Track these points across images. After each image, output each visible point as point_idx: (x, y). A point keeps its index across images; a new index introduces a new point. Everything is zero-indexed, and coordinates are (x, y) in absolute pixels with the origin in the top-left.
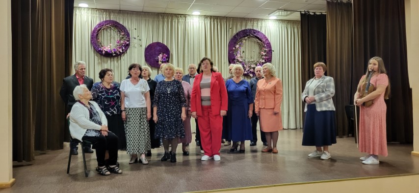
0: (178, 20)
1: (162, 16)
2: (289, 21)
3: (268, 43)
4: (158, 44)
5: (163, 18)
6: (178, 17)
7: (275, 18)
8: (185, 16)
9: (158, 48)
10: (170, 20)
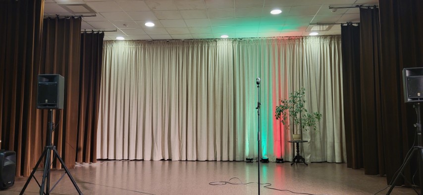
0: (208, 45)
1: (191, 43)
2: (332, 37)
6: (208, 42)
7: (316, 34)
8: (215, 40)
10: (200, 45)
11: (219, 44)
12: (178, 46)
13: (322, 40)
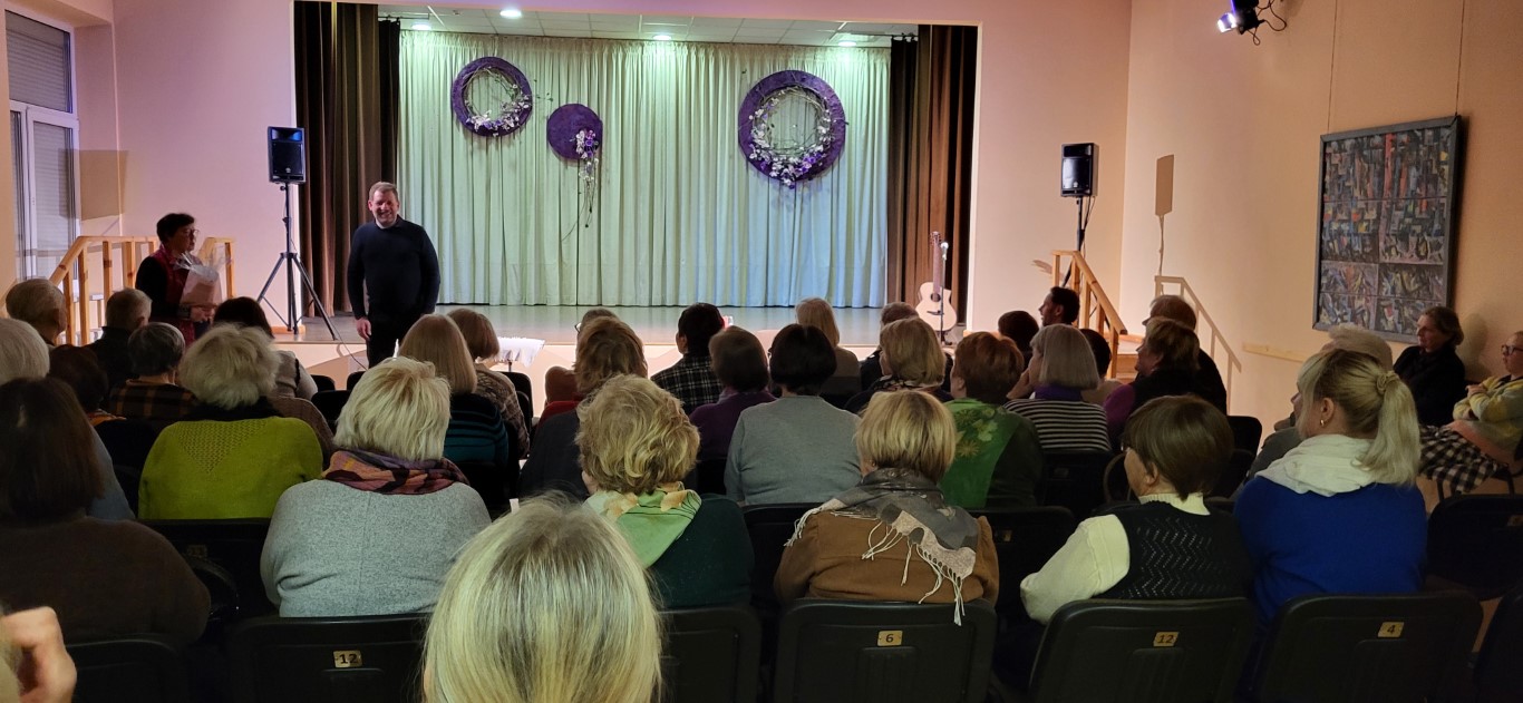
0: (623, 51)
1: (587, 44)
3: (835, 105)
4: (577, 107)
5: (591, 49)
6: (621, 46)
7: (854, 44)
9: (578, 117)
10: (606, 53)
11: (649, 49)
12: (557, 51)
13: (872, 57)
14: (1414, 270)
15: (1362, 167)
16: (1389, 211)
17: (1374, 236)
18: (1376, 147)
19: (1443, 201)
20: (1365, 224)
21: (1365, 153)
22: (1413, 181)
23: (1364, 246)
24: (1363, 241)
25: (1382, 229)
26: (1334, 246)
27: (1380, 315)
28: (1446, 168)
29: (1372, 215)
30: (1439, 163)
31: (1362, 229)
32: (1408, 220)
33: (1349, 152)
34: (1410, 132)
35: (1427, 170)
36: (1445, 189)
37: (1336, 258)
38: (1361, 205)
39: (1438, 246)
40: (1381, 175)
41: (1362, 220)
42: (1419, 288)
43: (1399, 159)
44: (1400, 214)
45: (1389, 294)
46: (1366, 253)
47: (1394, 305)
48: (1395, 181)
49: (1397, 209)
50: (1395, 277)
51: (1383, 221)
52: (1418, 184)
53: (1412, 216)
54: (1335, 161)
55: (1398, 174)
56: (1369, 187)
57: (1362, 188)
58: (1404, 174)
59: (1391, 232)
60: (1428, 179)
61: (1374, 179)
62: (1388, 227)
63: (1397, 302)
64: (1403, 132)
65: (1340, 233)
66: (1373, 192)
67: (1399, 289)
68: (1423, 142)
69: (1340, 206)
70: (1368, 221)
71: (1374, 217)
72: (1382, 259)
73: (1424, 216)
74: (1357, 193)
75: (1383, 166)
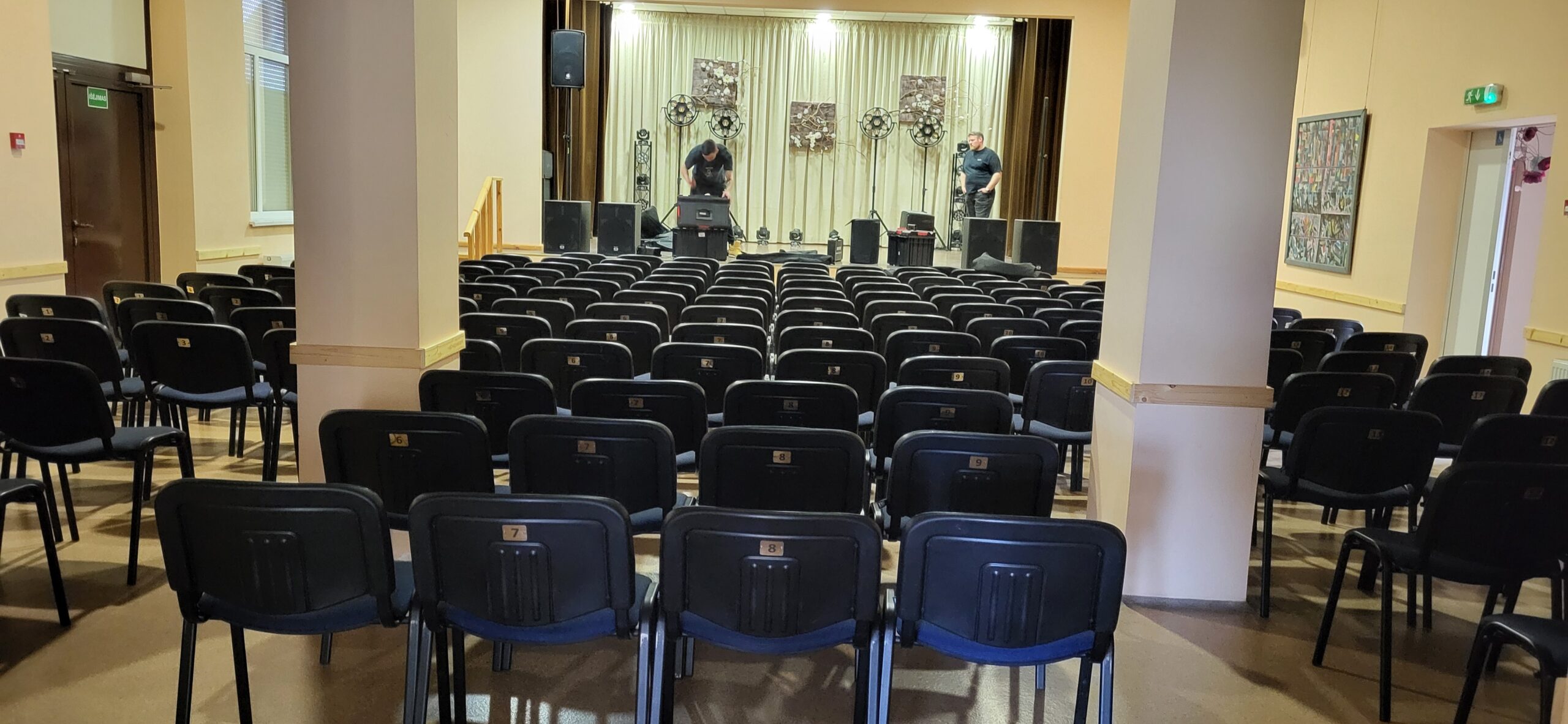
0: (790, 28)
1: (761, 21)
5: (764, 27)
14: (1337, 218)
15: (1317, 143)
16: (1328, 176)
17: (1319, 194)
18: (1325, 129)
19: (1354, 169)
20: (1316, 185)
21: (1319, 133)
22: (1341, 154)
23: (1314, 202)
24: (1314, 198)
25: (1323, 191)
26: (1299, 201)
27: (1319, 252)
28: (1356, 145)
29: (1319, 179)
30: (1355, 142)
31: (1314, 190)
32: (1337, 183)
33: (1311, 132)
34: (1343, 118)
35: (1348, 147)
36: (1356, 162)
37: (1300, 211)
38: (1315, 171)
39: (1348, 202)
40: (1326, 149)
41: (1315, 182)
42: (1339, 232)
43: (1335, 138)
44: (1332, 178)
45: (1325, 237)
46: (1315, 207)
47: (1327, 244)
48: (1333, 154)
49: (1333, 175)
50: (1328, 223)
51: (1324, 184)
52: (1343, 158)
53: (1338, 180)
54: (1304, 138)
55: (1335, 149)
56: (1319, 157)
57: (1316, 159)
58: (1337, 150)
59: (1328, 192)
60: (1349, 153)
61: (1322, 152)
62: (1326, 189)
63: (1328, 241)
64: (1339, 119)
65: (1303, 190)
66: (1321, 161)
67: (1330, 233)
68: (1348, 127)
69: (1304, 172)
70: (1317, 183)
71: (1320, 180)
72: (1323, 212)
73: (1345, 180)
74: (1313, 163)
75: (1328, 143)
